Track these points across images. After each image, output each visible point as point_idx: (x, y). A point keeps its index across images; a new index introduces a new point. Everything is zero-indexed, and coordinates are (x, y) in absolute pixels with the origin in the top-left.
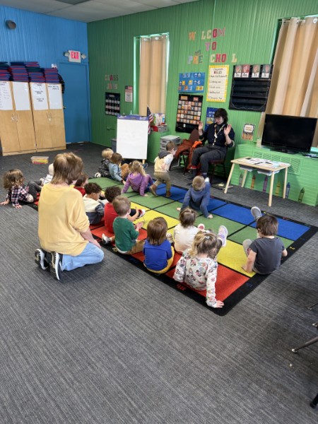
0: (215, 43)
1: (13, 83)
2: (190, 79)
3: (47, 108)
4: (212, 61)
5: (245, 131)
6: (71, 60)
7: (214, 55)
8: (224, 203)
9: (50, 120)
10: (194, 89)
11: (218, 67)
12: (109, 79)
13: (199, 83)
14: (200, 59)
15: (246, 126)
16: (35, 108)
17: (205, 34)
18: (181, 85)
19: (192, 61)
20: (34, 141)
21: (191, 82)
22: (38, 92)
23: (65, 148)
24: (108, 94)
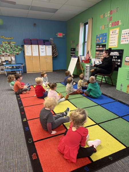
0: (111, 17)
1: (32, 45)
2: (100, 37)
3: (45, 55)
4: (110, 26)
5: (126, 60)
6: (58, 36)
7: (111, 23)
8: (115, 101)
9: (46, 59)
10: (102, 41)
11: (114, 30)
12: (72, 43)
13: (104, 38)
14: (105, 27)
15: (126, 57)
16: (41, 55)
17: (107, 14)
18: (97, 40)
19: (101, 29)
20: (39, 68)
21: (101, 38)
22: (42, 49)
23: (52, 71)
24: (71, 49)
